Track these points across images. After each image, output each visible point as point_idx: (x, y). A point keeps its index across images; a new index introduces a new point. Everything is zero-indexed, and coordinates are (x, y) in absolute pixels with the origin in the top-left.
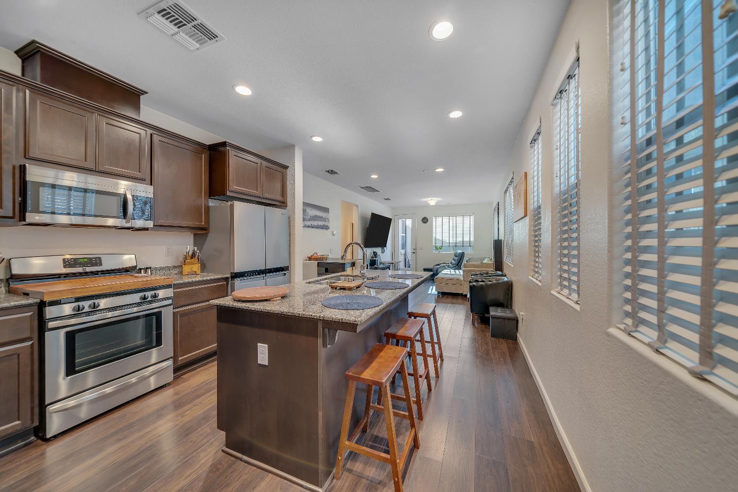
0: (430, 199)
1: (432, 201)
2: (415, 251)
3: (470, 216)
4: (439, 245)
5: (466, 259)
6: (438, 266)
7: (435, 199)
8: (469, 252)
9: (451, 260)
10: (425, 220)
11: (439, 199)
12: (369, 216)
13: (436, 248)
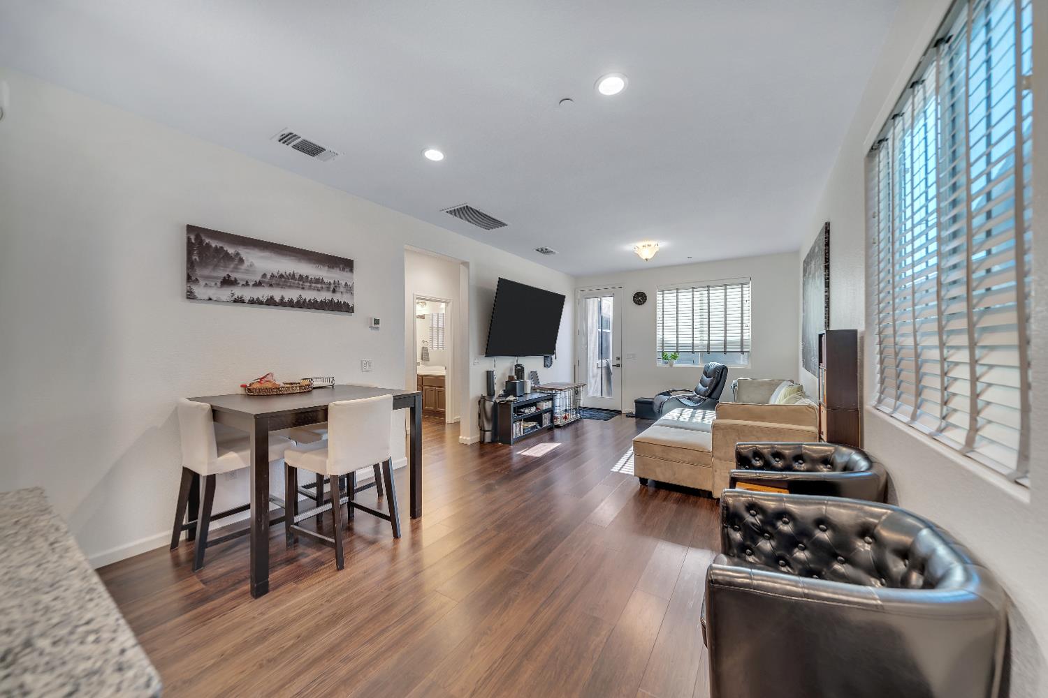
0: (640, 244)
1: (646, 249)
2: (619, 362)
3: (742, 284)
4: (669, 351)
5: (731, 381)
6: (666, 398)
7: (653, 243)
8: (738, 365)
9: (697, 383)
10: (640, 298)
11: (663, 244)
12: (494, 286)
13: (665, 358)
